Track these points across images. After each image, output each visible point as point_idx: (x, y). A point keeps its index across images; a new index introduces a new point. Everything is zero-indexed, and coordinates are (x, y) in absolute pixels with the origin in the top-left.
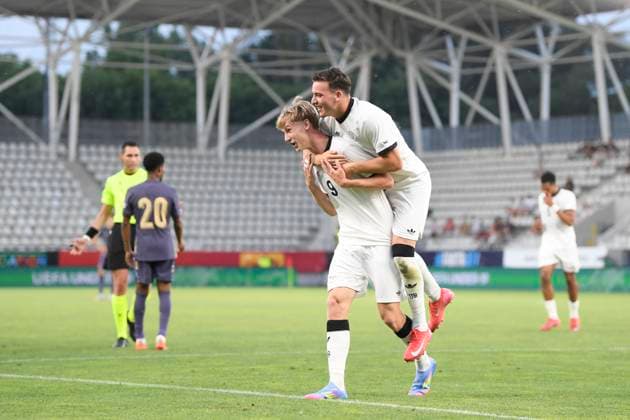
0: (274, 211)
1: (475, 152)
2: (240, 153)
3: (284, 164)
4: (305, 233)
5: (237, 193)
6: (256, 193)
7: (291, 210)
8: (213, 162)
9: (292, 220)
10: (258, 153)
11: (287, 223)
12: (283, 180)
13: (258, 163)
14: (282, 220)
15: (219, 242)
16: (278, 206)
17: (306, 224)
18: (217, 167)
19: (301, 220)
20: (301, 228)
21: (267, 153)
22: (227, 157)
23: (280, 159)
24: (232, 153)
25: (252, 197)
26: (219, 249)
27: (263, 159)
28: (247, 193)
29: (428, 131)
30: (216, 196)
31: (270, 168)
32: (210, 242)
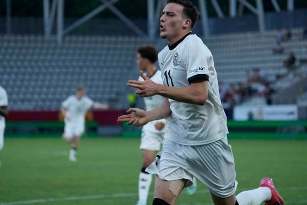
0: (92, 80)
1: (242, 35)
2: (74, 38)
3: (106, 46)
4: (113, 96)
5: (67, 67)
6: (81, 68)
7: (106, 80)
8: (53, 45)
9: (105, 86)
10: (88, 38)
11: (101, 89)
12: (103, 58)
13: (86, 45)
14: (97, 87)
15: (48, 103)
16: (96, 77)
17: (115, 90)
18: (55, 48)
19: (112, 87)
20: (110, 93)
21: (94, 38)
22: (64, 40)
23: (103, 42)
24: (67, 38)
25: (78, 70)
26: (46, 109)
27: (90, 42)
28: (74, 67)
29: (212, 21)
30: (50, 70)
31: (95, 49)
32: (40, 103)
